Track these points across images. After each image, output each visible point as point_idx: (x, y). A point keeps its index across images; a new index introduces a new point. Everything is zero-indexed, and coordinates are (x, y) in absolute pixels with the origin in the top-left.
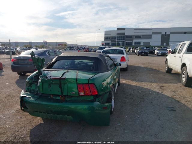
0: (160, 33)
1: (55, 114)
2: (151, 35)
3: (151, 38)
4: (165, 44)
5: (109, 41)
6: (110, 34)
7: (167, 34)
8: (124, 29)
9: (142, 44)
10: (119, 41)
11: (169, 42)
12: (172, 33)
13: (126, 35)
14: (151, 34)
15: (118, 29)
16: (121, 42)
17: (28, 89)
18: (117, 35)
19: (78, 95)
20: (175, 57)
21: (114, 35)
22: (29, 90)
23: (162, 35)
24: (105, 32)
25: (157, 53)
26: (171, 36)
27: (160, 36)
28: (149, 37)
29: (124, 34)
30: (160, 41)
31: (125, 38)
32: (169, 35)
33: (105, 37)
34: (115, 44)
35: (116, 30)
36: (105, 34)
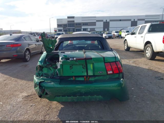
0: (102, 21)
1: (82, 96)
2: (95, 23)
3: (95, 25)
4: (106, 29)
5: (62, 28)
6: (62, 22)
7: (107, 21)
8: (73, 17)
9: (89, 30)
10: (69, 28)
11: (109, 28)
12: (111, 21)
13: (75, 23)
14: (95, 21)
15: (69, 17)
16: (72, 28)
17: (39, 74)
18: (68, 22)
19: (106, 74)
20: (135, 37)
21: (66, 22)
22: (41, 74)
23: (104, 22)
24: (57, 20)
25: (105, 36)
26: (111, 23)
27: (102, 23)
28: (94, 24)
29: (74, 21)
30: (103, 27)
31: (75, 25)
32: (109, 22)
33: (57, 24)
34: (67, 30)
35: (67, 18)
36: (57, 22)
